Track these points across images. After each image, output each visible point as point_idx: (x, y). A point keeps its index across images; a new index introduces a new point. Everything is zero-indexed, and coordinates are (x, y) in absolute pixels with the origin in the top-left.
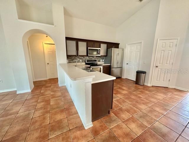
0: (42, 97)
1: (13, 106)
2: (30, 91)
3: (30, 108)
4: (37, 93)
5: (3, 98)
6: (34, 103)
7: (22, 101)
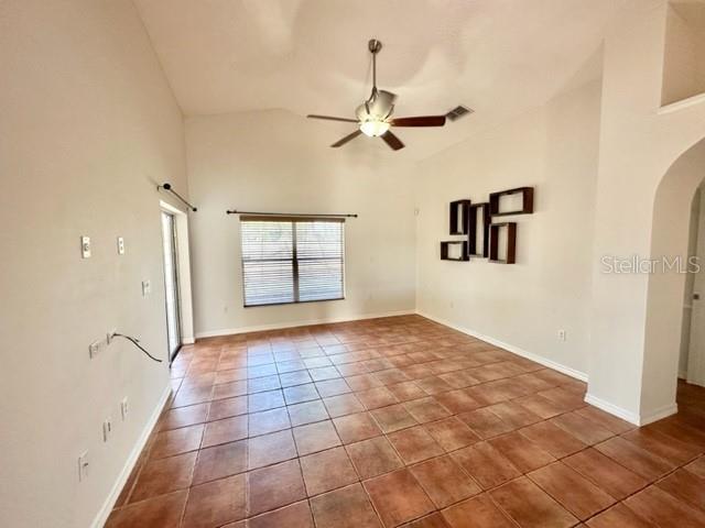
0: (668, 496)
1: (540, 435)
2: (638, 424)
3: (570, 495)
4: (658, 452)
5: (543, 390)
6: (602, 492)
7: (575, 440)
